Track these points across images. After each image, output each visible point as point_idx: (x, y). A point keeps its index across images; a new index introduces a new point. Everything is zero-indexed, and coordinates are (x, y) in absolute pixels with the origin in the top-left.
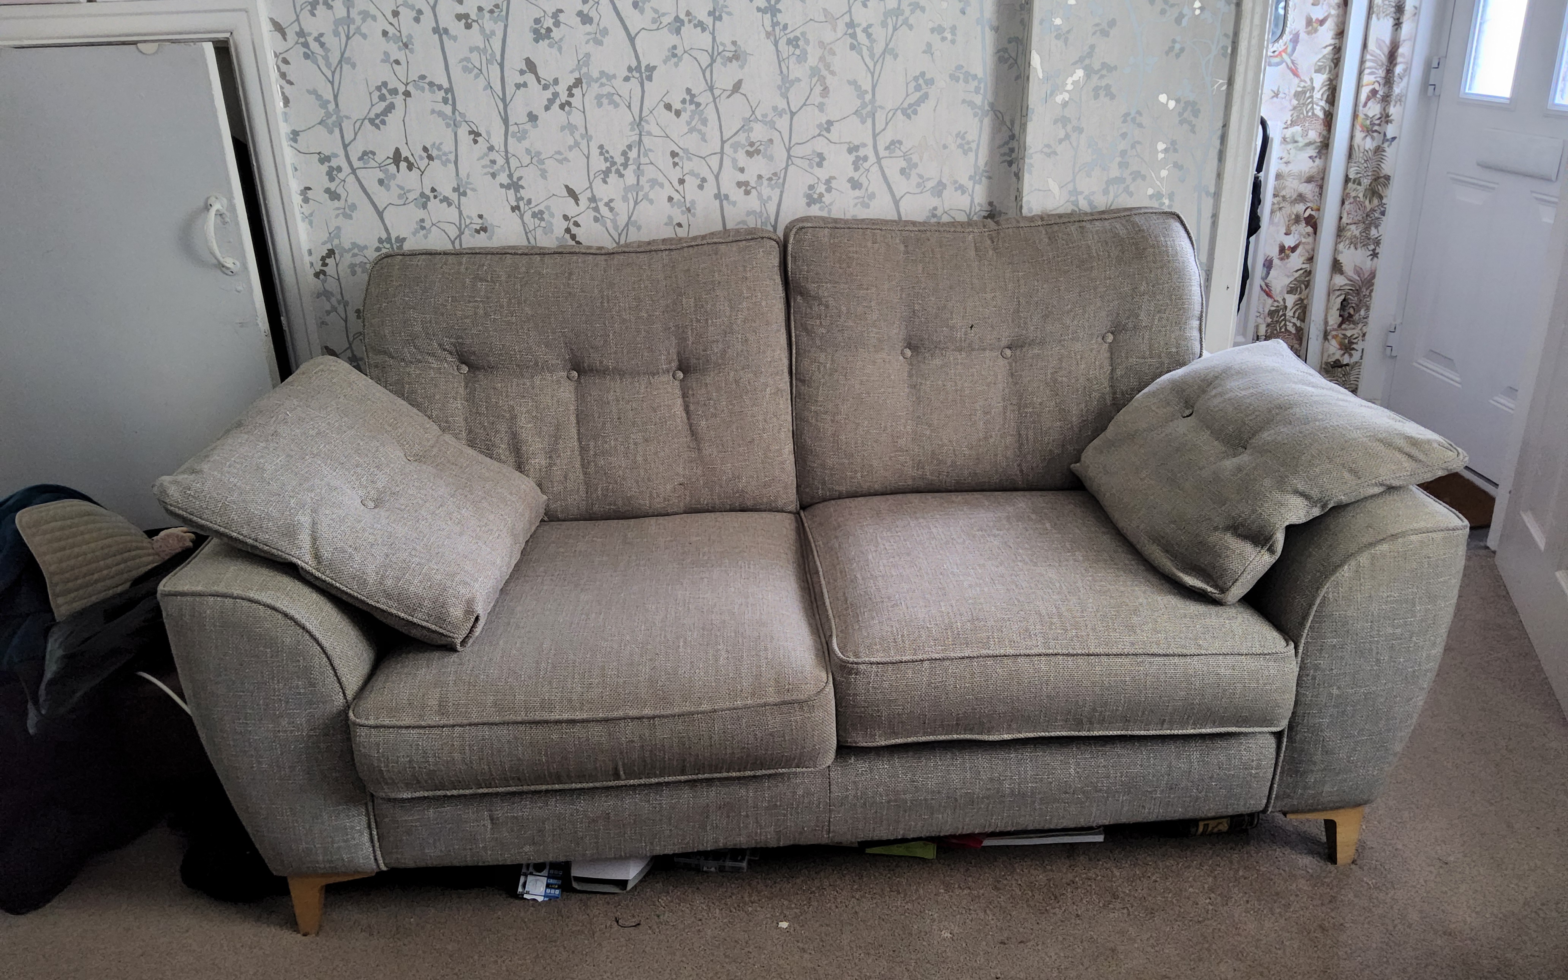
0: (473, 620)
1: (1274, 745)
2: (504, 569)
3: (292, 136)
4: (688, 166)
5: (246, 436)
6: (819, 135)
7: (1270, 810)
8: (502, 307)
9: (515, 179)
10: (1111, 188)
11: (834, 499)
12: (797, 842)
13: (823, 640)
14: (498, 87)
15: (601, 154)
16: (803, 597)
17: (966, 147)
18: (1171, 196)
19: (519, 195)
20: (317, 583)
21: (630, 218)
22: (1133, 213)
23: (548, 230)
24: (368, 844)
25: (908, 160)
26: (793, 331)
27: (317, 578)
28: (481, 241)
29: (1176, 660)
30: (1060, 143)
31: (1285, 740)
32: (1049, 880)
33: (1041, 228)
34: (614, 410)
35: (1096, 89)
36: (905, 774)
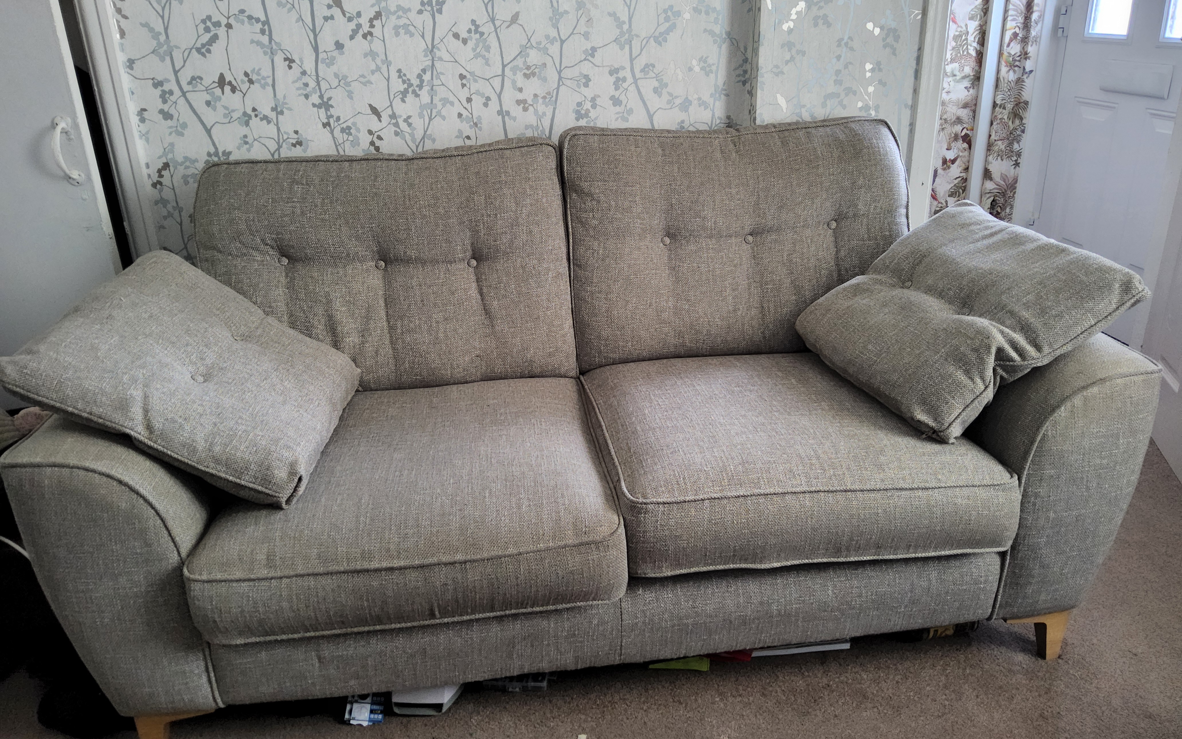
0: (296, 480)
1: (999, 563)
2: (324, 433)
3: (128, 64)
4: (474, 87)
5: (82, 320)
6: (585, 59)
7: (994, 617)
8: (316, 206)
9: (325, 100)
10: (828, 102)
11: (608, 365)
12: (592, 665)
13: (611, 485)
14: (308, 20)
15: (400, 77)
16: (589, 447)
17: (708, 69)
18: (877, 108)
19: (329, 114)
20: (148, 451)
21: (425, 132)
22: (849, 120)
23: (355, 143)
24: (206, 685)
25: (660, 81)
26: (570, 224)
27: (150, 447)
28: (297, 152)
29: (920, 493)
30: (786, 64)
31: (1008, 558)
32: (808, 685)
33: (774, 134)
34: (418, 293)
35: (816, 19)
36: (687, 601)
